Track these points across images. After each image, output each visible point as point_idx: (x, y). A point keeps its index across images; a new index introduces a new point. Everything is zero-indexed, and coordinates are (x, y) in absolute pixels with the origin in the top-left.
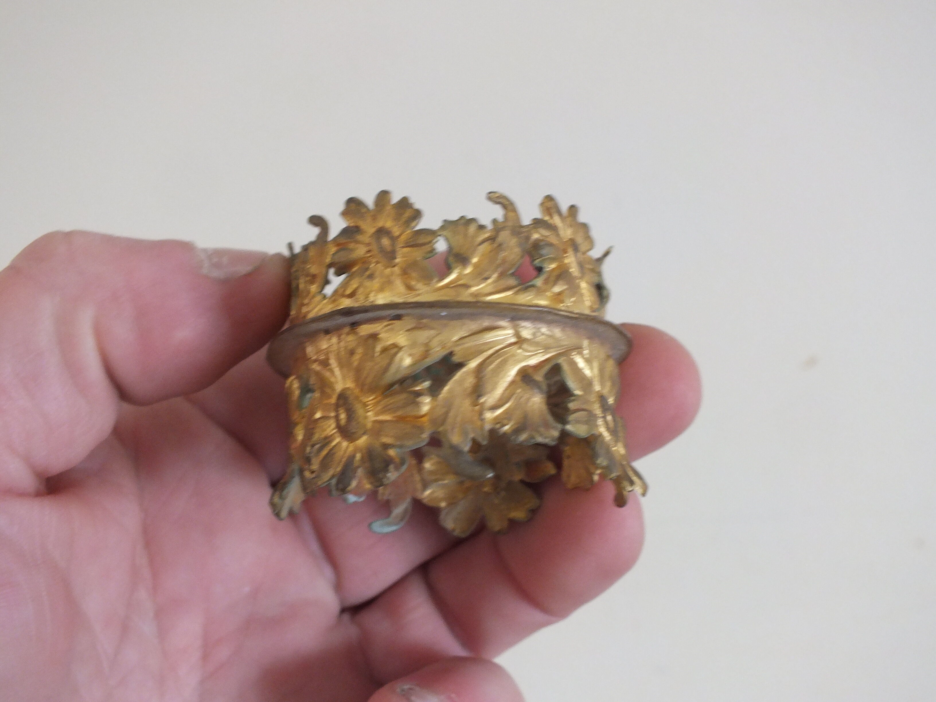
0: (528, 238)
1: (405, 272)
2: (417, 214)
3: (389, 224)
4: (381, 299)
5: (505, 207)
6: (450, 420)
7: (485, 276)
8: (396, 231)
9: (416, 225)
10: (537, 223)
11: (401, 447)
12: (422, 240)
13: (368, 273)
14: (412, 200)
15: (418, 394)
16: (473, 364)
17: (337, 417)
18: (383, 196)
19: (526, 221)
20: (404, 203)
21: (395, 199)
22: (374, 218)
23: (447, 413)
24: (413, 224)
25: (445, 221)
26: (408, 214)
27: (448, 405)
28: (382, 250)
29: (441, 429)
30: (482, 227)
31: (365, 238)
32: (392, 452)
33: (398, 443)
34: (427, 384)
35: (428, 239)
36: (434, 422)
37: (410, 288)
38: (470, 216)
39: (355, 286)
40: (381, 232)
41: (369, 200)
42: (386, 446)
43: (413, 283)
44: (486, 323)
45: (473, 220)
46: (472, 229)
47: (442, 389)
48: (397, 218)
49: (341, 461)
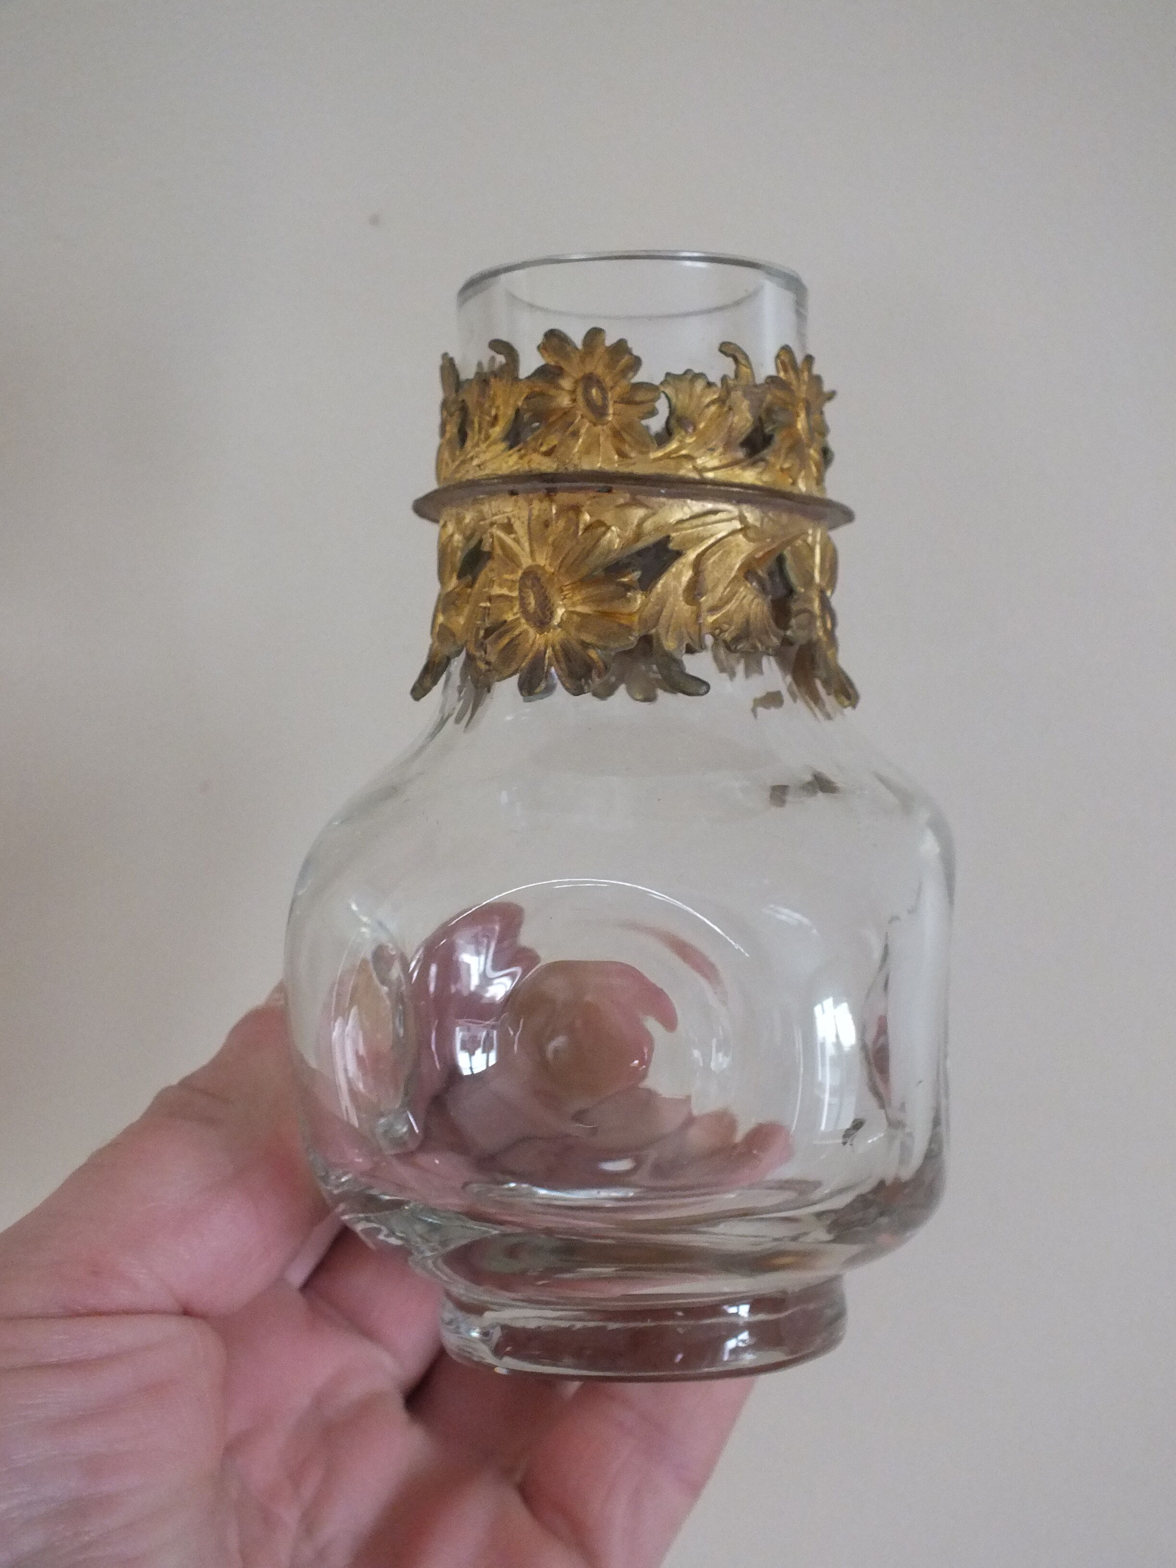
0: (762, 401)
1: (617, 434)
2: (636, 363)
3: (600, 371)
4: (586, 465)
5: (736, 360)
6: (662, 621)
7: (711, 446)
8: (608, 381)
9: (633, 377)
10: (772, 380)
11: (605, 648)
12: (640, 396)
13: (571, 429)
14: (630, 345)
15: (628, 587)
16: (692, 555)
17: (522, 599)
18: (595, 334)
19: (760, 379)
20: (621, 347)
21: (610, 340)
22: (583, 361)
23: (660, 613)
24: (630, 374)
25: (668, 374)
26: (625, 360)
27: (662, 602)
28: (589, 402)
29: (653, 631)
30: (710, 385)
31: (566, 383)
32: (593, 654)
33: (601, 643)
34: (637, 575)
35: (650, 396)
36: (643, 622)
37: (622, 455)
38: (697, 371)
39: (555, 442)
40: (589, 380)
41: (577, 337)
42: (585, 645)
43: (626, 448)
44: (709, 506)
45: (701, 375)
46: (699, 386)
47: (656, 583)
48: (611, 365)
49: (526, 656)
